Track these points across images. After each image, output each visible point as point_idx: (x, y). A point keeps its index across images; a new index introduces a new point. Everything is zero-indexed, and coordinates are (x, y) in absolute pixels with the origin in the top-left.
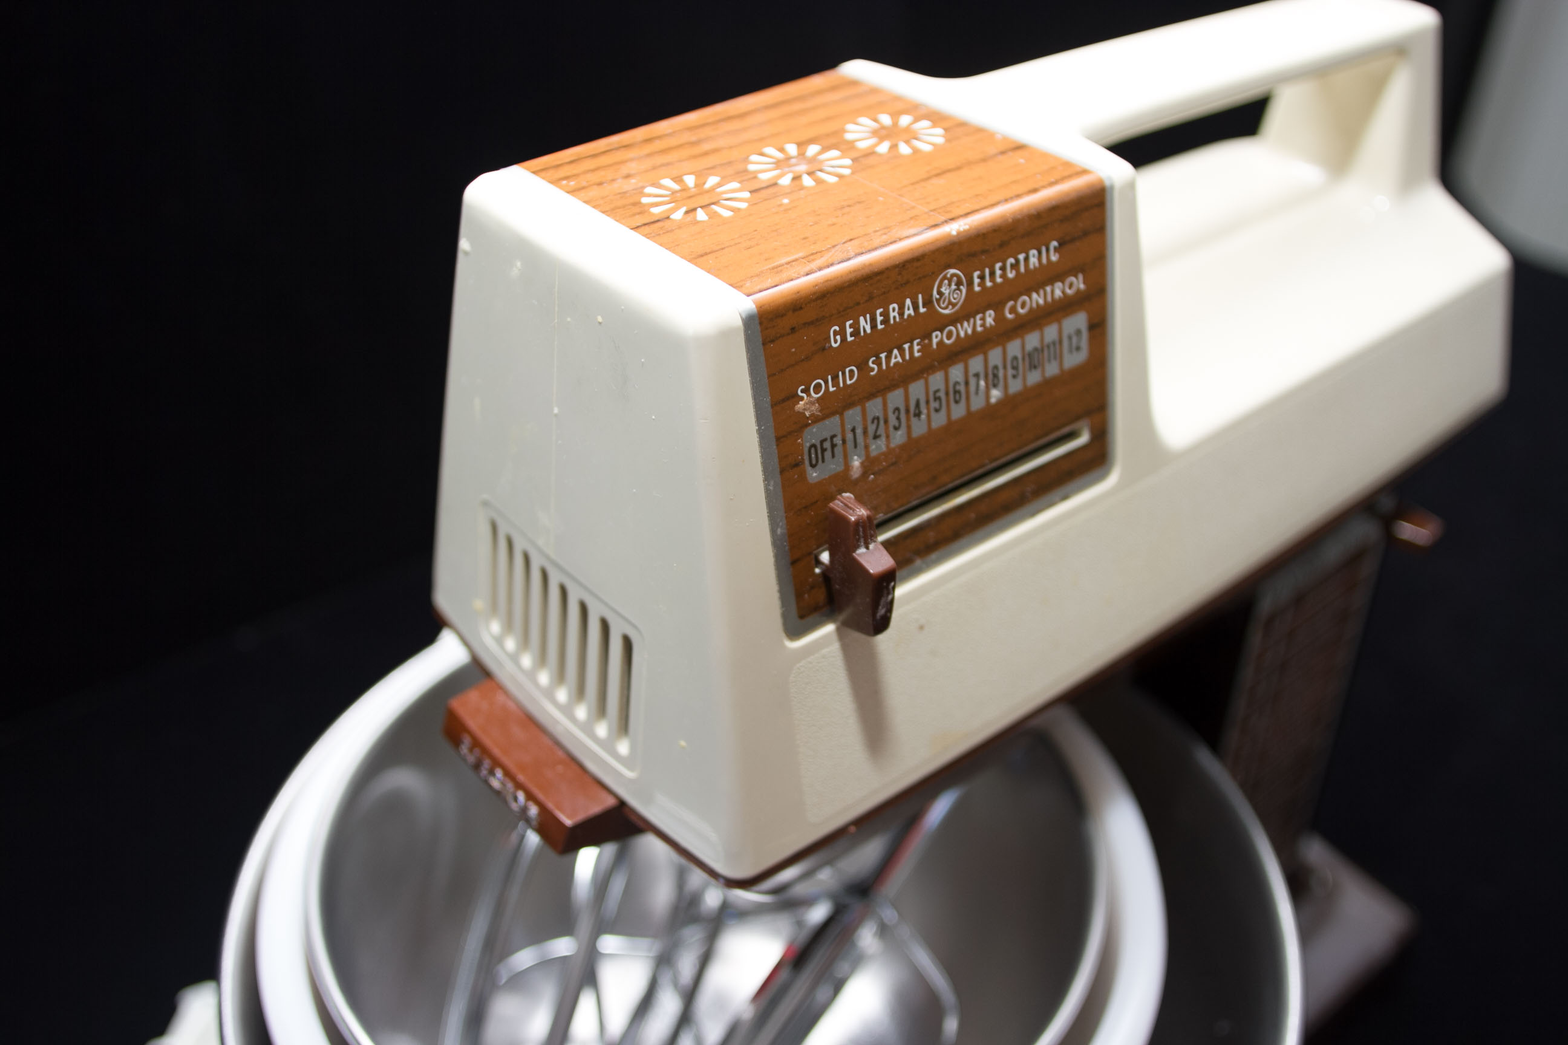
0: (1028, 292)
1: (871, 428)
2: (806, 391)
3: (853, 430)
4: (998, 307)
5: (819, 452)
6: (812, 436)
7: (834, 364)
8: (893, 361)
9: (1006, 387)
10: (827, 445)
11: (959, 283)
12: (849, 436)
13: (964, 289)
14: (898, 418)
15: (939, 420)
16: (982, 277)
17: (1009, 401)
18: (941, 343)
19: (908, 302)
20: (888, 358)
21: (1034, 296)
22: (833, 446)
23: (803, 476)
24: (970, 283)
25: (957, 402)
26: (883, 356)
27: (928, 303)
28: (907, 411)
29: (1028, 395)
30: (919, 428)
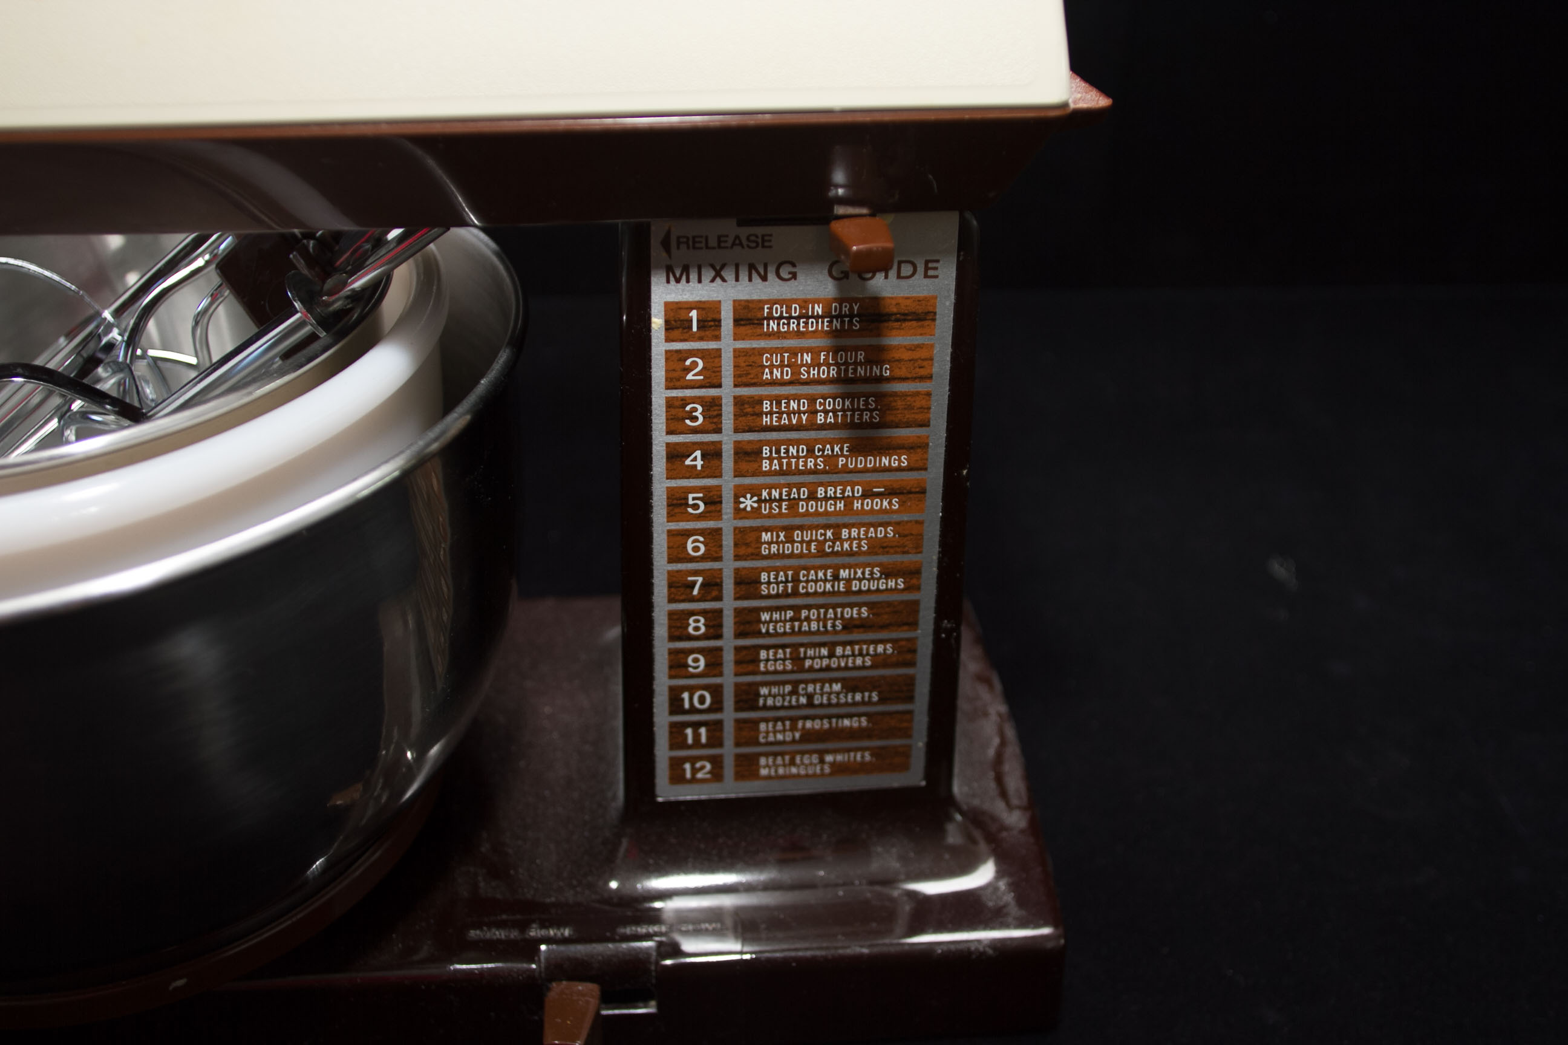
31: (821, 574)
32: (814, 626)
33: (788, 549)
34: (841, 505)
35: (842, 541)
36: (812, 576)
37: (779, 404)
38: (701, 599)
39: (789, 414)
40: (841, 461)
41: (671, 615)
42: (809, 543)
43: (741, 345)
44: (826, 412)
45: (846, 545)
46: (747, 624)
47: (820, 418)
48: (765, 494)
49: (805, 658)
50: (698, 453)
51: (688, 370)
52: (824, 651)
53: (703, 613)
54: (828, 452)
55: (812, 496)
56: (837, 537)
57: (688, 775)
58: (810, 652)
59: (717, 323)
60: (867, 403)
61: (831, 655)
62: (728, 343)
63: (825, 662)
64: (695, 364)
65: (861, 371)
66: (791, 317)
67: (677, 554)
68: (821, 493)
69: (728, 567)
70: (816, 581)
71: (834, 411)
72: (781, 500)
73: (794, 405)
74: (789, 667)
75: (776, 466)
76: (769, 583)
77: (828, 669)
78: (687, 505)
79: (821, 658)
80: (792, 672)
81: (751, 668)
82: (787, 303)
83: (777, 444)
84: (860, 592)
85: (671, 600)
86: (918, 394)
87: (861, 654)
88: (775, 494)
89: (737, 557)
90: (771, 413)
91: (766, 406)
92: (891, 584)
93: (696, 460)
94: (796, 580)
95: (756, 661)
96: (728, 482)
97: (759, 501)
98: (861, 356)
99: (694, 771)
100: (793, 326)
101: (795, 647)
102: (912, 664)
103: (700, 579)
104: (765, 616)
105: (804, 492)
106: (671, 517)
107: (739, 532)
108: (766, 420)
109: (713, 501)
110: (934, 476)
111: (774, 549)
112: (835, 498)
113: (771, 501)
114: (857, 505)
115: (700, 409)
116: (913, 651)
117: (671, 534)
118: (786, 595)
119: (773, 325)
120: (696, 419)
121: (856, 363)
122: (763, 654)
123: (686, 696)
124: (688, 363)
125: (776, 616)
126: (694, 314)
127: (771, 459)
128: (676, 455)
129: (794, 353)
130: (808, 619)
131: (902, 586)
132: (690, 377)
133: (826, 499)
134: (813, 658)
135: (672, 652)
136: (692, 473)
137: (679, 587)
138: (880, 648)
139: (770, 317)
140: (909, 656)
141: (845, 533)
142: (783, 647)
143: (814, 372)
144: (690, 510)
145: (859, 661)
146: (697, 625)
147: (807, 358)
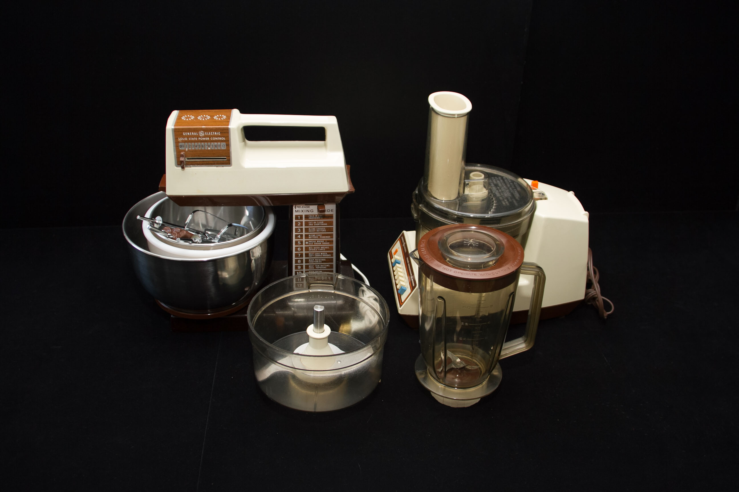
0: (215, 137)
1: (189, 146)
2: (180, 138)
3: (186, 145)
4: (210, 138)
5: (181, 146)
6: (180, 144)
7: (184, 137)
8: (192, 139)
9: (211, 148)
10: (182, 146)
11: (203, 133)
12: (186, 146)
13: (204, 134)
14: (193, 146)
15: (200, 149)
16: (207, 133)
17: (211, 150)
18: (200, 139)
19: (195, 133)
20: (192, 138)
21: (216, 138)
22: (183, 146)
23: (179, 148)
24: (205, 133)
25: (203, 147)
26: (191, 138)
27: (198, 134)
28: (195, 146)
29: (214, 150)
30: (197, 148)
31: (318, 254)
32: (317, 262)
33: (313, 250)
34: (321, 243)
35: (321, 249)
36: (317, 254)
37: (311, 229)
38: (300, 257)
39: (313, 230)
40: (320, 237)
41: (295, 260)
42: (316, 249)
43: (306, 221)
44: (318, 230)
45: (322, 249)
46: (307, 261)
47: (317, 231)
48: (309, 242)
49: (316, 267)
50: (300, 236)
51: (298, 224)
52: (319, 266)
53: (300, 259)
54: (318, 235)
55: (316, 242)
56: (320, 248)
57: (298, 286)
58: (317, 266)
59: (302, 217)
60: (324, 229)
61: (320, 266)
62: (304, 220)
63: (319, 267)
64: (299, 223)
65: (323, 224)
66: (312, 217)
67: (296, 250)
68: (317, 241)
69: (304, 252)
70: (317, 255)
71: (319, 230)
72: (312, 243)
73: (313, 229)
74: (313, 268)
75: (311, 238)
76: (310, 255)
77: (320, 269)
78: (298, 243)
79: (318, 267)
80: (314, 269)
81: (308, 268)
82: (312, 215)
83: (311, 234)
84: (324, 257)
85: (295, 257)
86: (331, 227)
87: (324, 266)
88: (311, 242)
89: (305, 251)
90: (310, 230)
91: (309, 229)
92: (329, 255)
93: (299, 237)
94: (314, 255)
95: (308, 267)
96: (304, 240)
97: (309, 243)
98: (323, 222)
99: (299, 285)
100: (313, 218)
101: (314, 265)
102: (333, 268)
103: (300, 254)
104: (310, 260)
105: (315, 241)
106: (296, 245)
107: (306, 247)
108: (309, 231)
109: (302, 242)
110: (334, 239)
111: (311, 250)
112: (320, 242)
113: (310, 243)
114: (323, 243)
115: (300, 229)
116: (333, 266)
117: (296, 247)
118: (313, 257)
119: (310, 218)
120: (299, 231)
121: (322, 223)
122: (309, 266)
123: (297, 272)
124: (298, 223)
125: (311, 260)
126: (299, 216)
127: (310, 236)
128: (296, 236)
129: (313, 222)
130: (316, 261)
131: (330, 256)
132: (298, 225)
133: (318, 242)
134: (317, 267)
135: (295, 265)
136: (299, 238)
137: (297, 255)
138: (327, 265)
139: (310, 217)
140: (332, 267)
141: (321, 247)
142: (313, 265)
143: (316, 224)
144: (298, 244)
145: (324, 267)
146: (299, 261)
147: (315, 222)
